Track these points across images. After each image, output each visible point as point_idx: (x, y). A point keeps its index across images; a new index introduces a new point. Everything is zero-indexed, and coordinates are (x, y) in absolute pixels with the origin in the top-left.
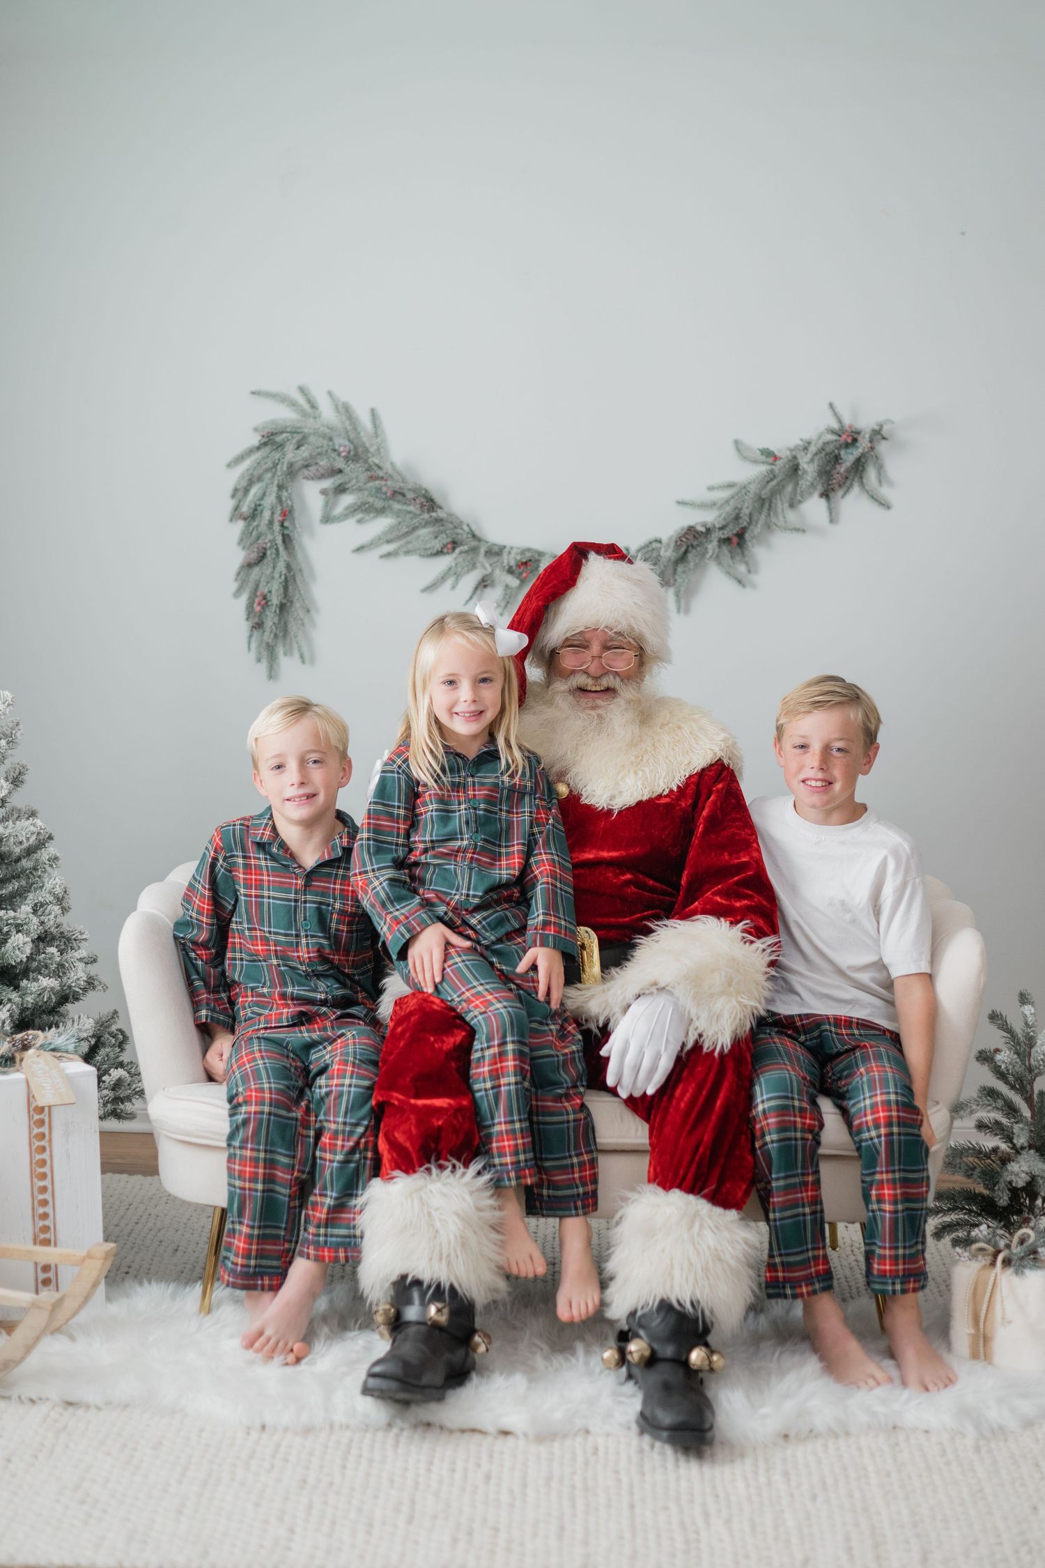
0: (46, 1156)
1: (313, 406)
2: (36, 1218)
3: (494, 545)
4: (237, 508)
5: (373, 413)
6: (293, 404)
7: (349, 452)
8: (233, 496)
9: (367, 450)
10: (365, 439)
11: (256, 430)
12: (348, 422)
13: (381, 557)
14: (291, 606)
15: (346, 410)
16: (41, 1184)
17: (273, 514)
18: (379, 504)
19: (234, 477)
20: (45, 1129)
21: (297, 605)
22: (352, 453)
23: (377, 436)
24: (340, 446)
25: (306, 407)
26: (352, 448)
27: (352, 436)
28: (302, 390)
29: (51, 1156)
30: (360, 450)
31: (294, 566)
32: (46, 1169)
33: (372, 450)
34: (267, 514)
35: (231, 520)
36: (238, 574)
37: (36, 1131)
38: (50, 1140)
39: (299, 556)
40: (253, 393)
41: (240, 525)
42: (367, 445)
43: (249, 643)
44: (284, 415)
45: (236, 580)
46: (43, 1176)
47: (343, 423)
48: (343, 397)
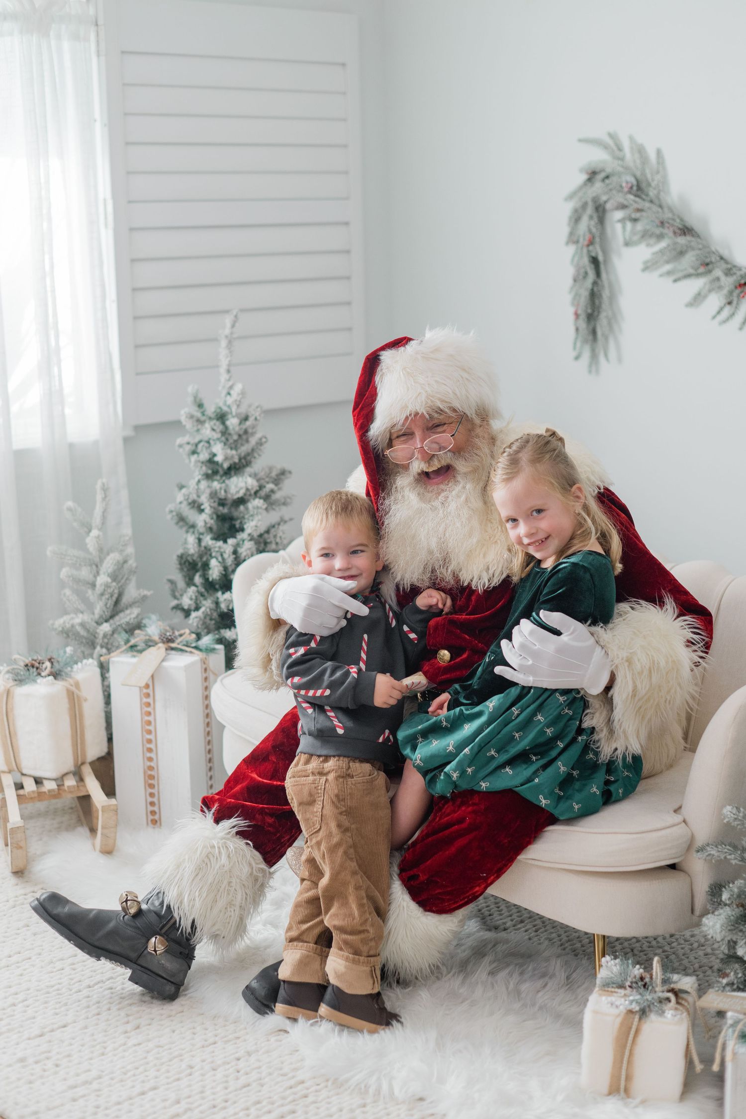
0: (151, 718)
1: (620, 149)
2: (145, 759)
3: (735, 266)
4: (571, 234)
5: (659, 152)
6: (606, 147)
7: (631, 188)
8: (569, 225)
9: (649, 185)
10: (649, 176)
11: (581, 170)
12: (638, 161)
13: (661, 276)
14: (598, 316)
15: (641, 151)
16: (148, 737)
17: (584, 239)
18: (658, 231)
19: (568, 208)
20: (150, 700)
21: (603, 315)
22: (635, 188)
23: (658, 172)
24: (627, 183)
25: (615, 148)
26: (635, 183)
27: (638, 174)
28: (611, 135)
29: (155, 720)
30: (644, 185)
31: (599, 282)
32: (151, 728)
33: (653, 184)
34: (581, 240)
35: (567, 243)
36: (572, 288)
37: (145, 700)
38: (154, 709)
39: (604, 275)
40: (580, 140)
41: (572, 249)
42: (650, 180)
43: (575, 344)
44: (598, 156)
45: (570, 292)
46: (149, 732)
47: (634, 161)
48: (640, 140)
